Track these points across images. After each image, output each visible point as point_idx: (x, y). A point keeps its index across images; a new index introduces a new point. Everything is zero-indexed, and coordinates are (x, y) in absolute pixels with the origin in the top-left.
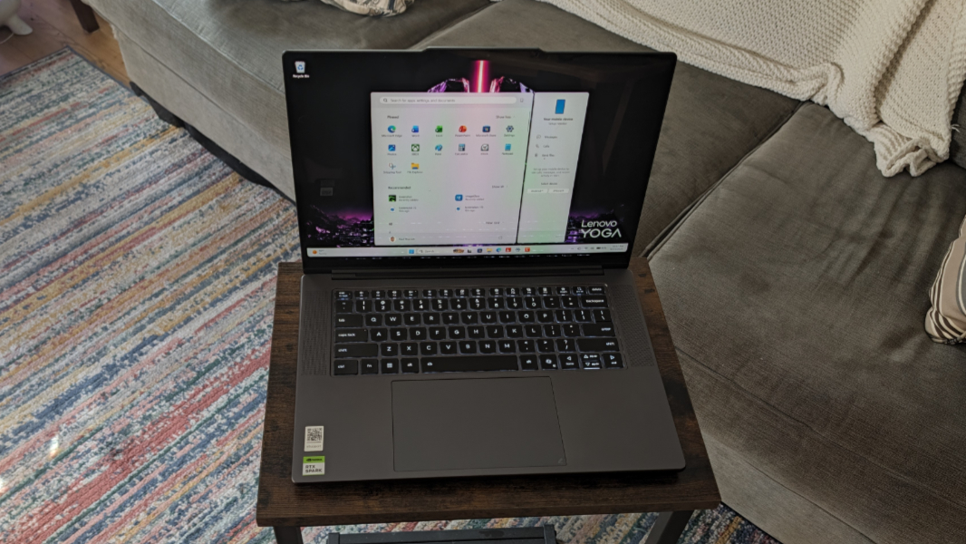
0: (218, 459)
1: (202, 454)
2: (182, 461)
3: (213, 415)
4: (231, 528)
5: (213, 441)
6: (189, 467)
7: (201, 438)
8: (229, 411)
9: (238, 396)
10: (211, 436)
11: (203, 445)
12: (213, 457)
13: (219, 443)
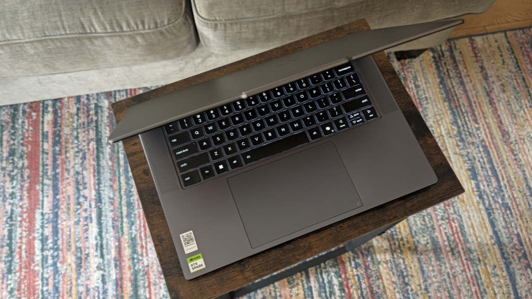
0: (72, 269)
1: (61, 276)
2: (56, 289)
3: (43, 255)
4: (117, 288)
5: (59, 265)
6: (63, 288)
7: (51, 271)
8: (47, 245)
9: (42, 234)
10: (55, 264)
11: (56, 271)
12: (68, 271)
13: (62, 263)
